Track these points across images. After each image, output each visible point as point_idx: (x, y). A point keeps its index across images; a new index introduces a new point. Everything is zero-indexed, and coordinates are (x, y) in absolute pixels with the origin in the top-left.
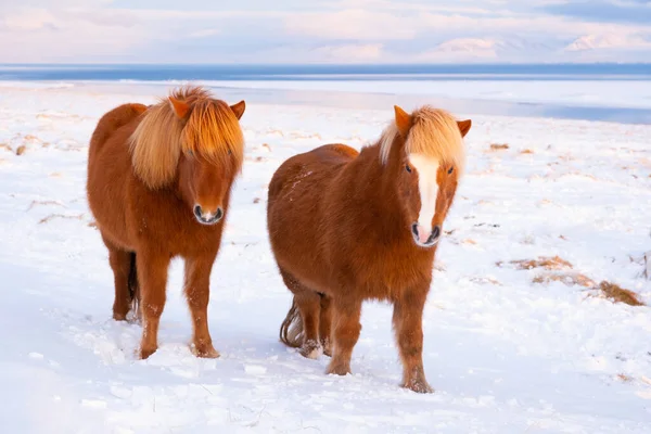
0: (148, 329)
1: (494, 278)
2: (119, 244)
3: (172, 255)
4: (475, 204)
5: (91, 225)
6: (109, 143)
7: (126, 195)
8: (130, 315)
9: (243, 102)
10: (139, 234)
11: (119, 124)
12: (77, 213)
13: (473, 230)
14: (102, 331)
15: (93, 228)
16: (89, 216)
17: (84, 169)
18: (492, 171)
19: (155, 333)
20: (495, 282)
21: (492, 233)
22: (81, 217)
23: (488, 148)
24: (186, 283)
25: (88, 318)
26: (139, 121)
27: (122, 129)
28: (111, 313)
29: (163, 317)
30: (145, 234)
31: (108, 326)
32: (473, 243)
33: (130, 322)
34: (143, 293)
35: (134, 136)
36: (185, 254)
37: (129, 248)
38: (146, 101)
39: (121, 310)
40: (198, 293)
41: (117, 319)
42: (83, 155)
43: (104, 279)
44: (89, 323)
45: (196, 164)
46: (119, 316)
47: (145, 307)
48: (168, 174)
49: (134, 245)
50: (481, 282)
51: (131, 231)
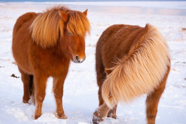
0: (38, 107)
1: (184, 85)
2: (26, 71)
3: (48, 76)
4: (176, 54)
5: (13, 63)
6: (21, 29)
7: (29, 50)
8: (30, 101)
10: (35, 67)
11: (25, 21)
12: (7, 58)
13: (175, 65)
14: (18, 108)
15: (14, 65)
16: (13, 59)
17: (10, 39)
18: (182, 40)
19: (41, 109)
20: (184, 87)
21: (183, 66)
22: (9, 60)
23: (181, 30)
24: (54, 87)
25: (12, 102)
26: (33, 20)
27: (26, 23)
28: (22, 100)
29: (44, 102)
30: (38, 67)
31: (21, 105)
32: (175, 70)
33: (30, 104)
34: (36, 92)
35: (31, 26)
37: (30, 73)
38: (37, 11)
39: (26, 99)
40: (59, 92)
41: (24, 103)
42: (11, 33)
44: (13, 104)
45: (73, 38)
46: (25, 101)
47: (37, 97)
48: (54, 42)
49: (32, 72)
50: (178, 87)
51: (31, 66)
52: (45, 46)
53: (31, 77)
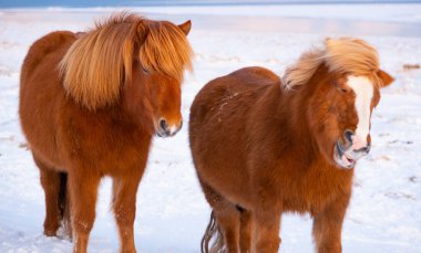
0: (79, 245)
1: (407, 192)
2: (51, 164)
3: (102, 175)
4: (389, 122)
5: (22, 146)
6: (39, 69)
7: (58, 117)
8: (60, 231)
9: (189, 22)
10: (72, 155)
11: (48, 51)
12: (7, 134)
13: (387, 147)
14: (34, 247)
15: (24, 149)
16: (21, 138)
17: (16, 92)
18: (405, 90)
19: (85, 249)
20: (408, 197)
21: (405, 149)
22: (12, 139)
23: (401, 68)
24: (114, 200)
25: (21, 234)
26: (68, 47)
27: (51, 56)
28: (42, 229)
29: (93, 233)
30: (79, 154)
31: (39, 242)
32: (387, 159)
33: (60, 238)
34: (73, 211)
35: (63, 62)
36: (114, 173)
37: (60, 168)
38: (74, 29)
39: (51, 227)
40: (125, 210)
41: (48, 235)
42: (16, 78)
43: (35, 197)
44: (21, 239)
46: (49, 232)
47: (76, 223)
49: (66, 165)
50: (396, 197)
51: (63, 153)
52: (94, 104)
53: (63, 177)
